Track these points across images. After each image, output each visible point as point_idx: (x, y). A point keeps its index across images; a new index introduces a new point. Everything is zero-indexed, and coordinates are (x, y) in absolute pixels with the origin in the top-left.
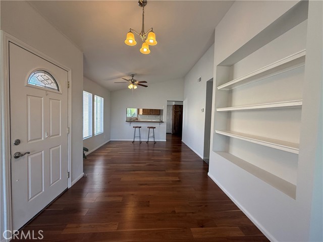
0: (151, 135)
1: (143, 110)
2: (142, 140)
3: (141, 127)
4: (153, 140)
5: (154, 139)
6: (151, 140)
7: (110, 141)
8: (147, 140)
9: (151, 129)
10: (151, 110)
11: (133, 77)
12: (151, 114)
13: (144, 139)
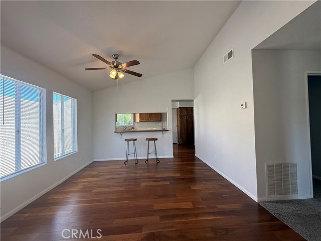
0: (152, 149)
1: (141, 114)
2: (139, 158)
3: (136, 140)
4: (155, 157)
5: (156, 155)
6: (152, 156)
7: (94, 162)
8: (146, 158)
9: (152, 142)
10: (150, 114)
11: (116, 58)
12: (150, 121)
13: (142, 156)
